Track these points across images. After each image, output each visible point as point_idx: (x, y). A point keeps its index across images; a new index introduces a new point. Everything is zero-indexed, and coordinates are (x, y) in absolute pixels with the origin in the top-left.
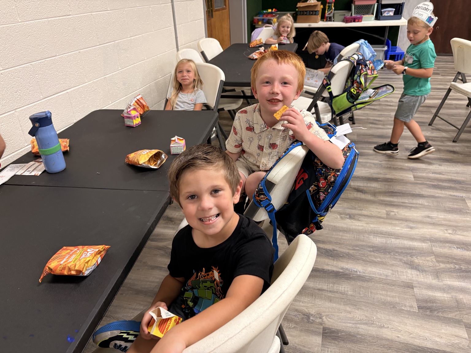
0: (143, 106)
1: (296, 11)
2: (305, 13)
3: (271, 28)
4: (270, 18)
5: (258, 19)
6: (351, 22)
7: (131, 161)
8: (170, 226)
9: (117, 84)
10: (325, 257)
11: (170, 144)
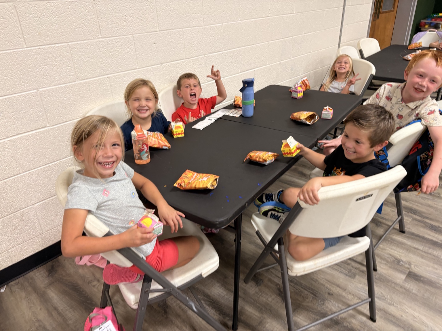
0: (307, 85)
3: (435, 33)
4: (439, 22)
5: (425, 23)
7: (295, 117)
8: (303, 179)
9: (287, 68)
10: (429, 229)
11: (322, 111)
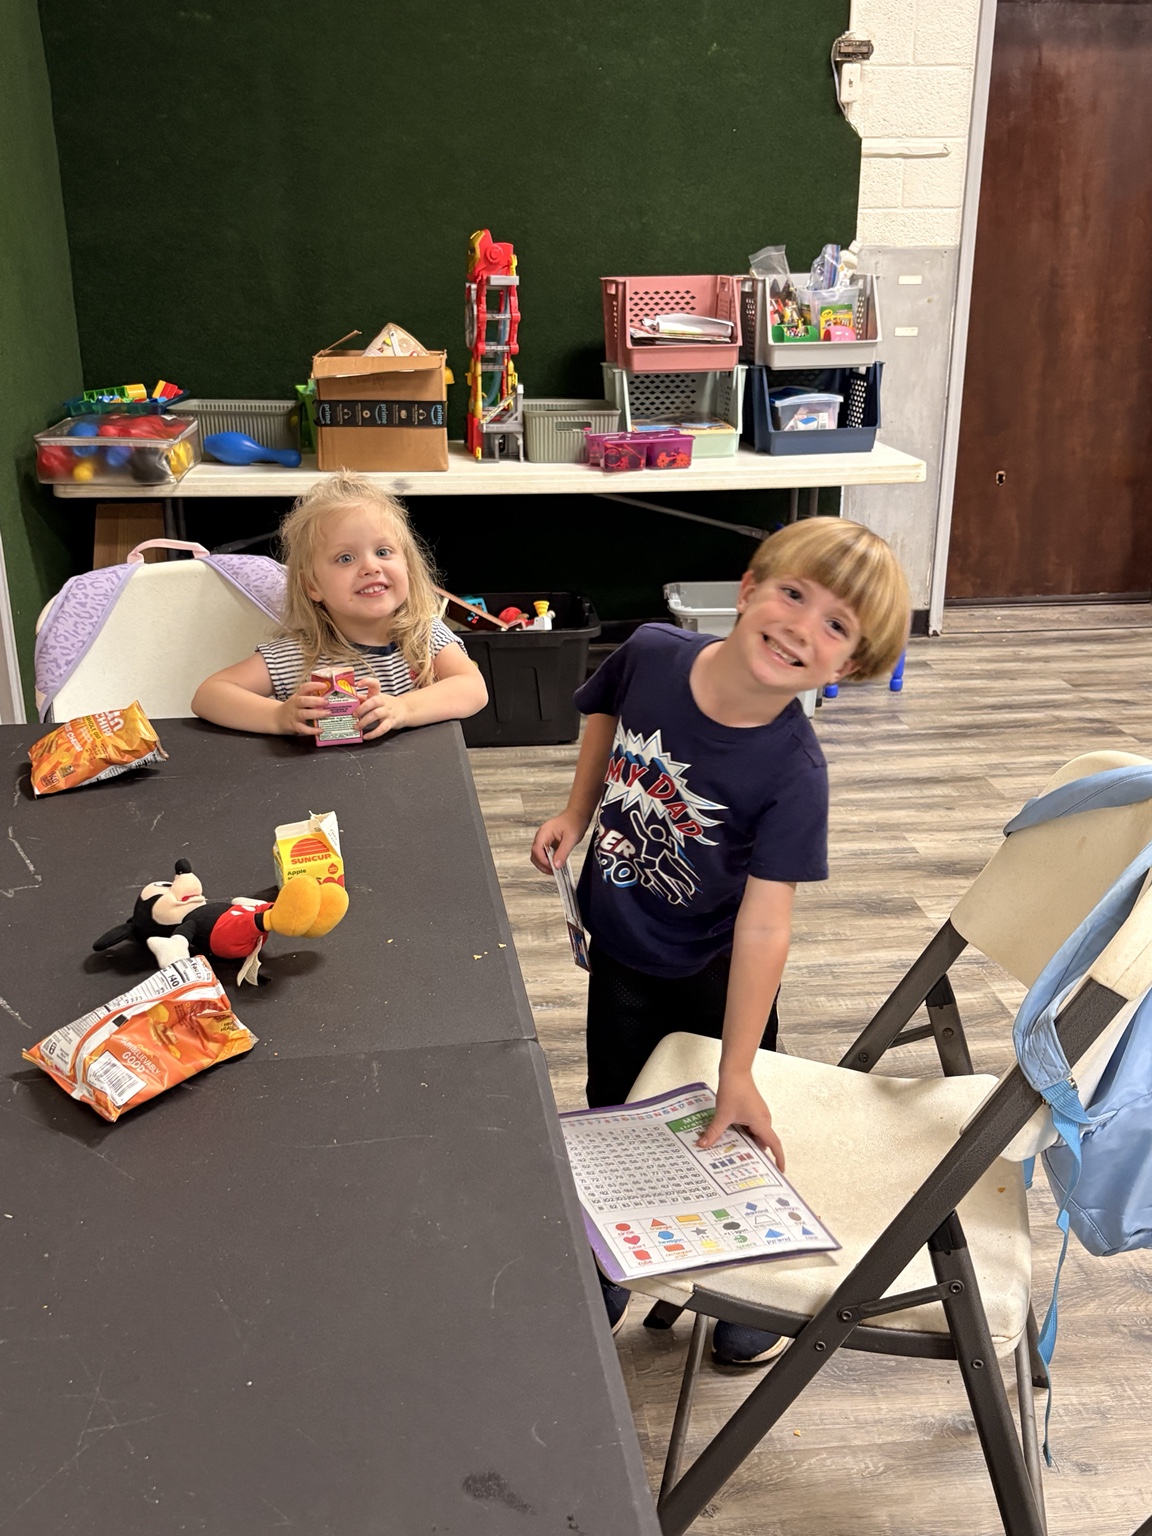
1: (295, 395)
2: (367, 414)
4: (148, 444)
5: (67, 450)
6: (634, 466)
